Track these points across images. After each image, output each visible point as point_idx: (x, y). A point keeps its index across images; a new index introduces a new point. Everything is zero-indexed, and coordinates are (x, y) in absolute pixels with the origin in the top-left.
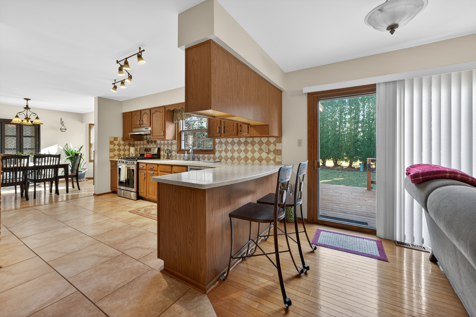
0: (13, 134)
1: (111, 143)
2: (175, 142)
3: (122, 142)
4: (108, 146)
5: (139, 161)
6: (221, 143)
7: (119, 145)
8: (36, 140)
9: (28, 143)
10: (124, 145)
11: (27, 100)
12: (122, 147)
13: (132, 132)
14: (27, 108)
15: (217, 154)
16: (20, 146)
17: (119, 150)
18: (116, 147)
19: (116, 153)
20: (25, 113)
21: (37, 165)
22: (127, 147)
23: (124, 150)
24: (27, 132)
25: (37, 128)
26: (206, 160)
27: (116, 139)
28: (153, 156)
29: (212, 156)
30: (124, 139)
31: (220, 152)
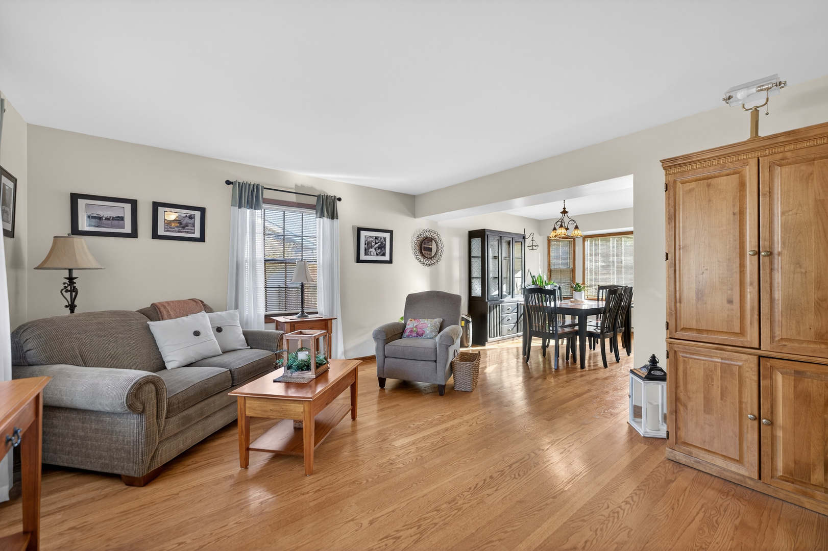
14: (564, 212)
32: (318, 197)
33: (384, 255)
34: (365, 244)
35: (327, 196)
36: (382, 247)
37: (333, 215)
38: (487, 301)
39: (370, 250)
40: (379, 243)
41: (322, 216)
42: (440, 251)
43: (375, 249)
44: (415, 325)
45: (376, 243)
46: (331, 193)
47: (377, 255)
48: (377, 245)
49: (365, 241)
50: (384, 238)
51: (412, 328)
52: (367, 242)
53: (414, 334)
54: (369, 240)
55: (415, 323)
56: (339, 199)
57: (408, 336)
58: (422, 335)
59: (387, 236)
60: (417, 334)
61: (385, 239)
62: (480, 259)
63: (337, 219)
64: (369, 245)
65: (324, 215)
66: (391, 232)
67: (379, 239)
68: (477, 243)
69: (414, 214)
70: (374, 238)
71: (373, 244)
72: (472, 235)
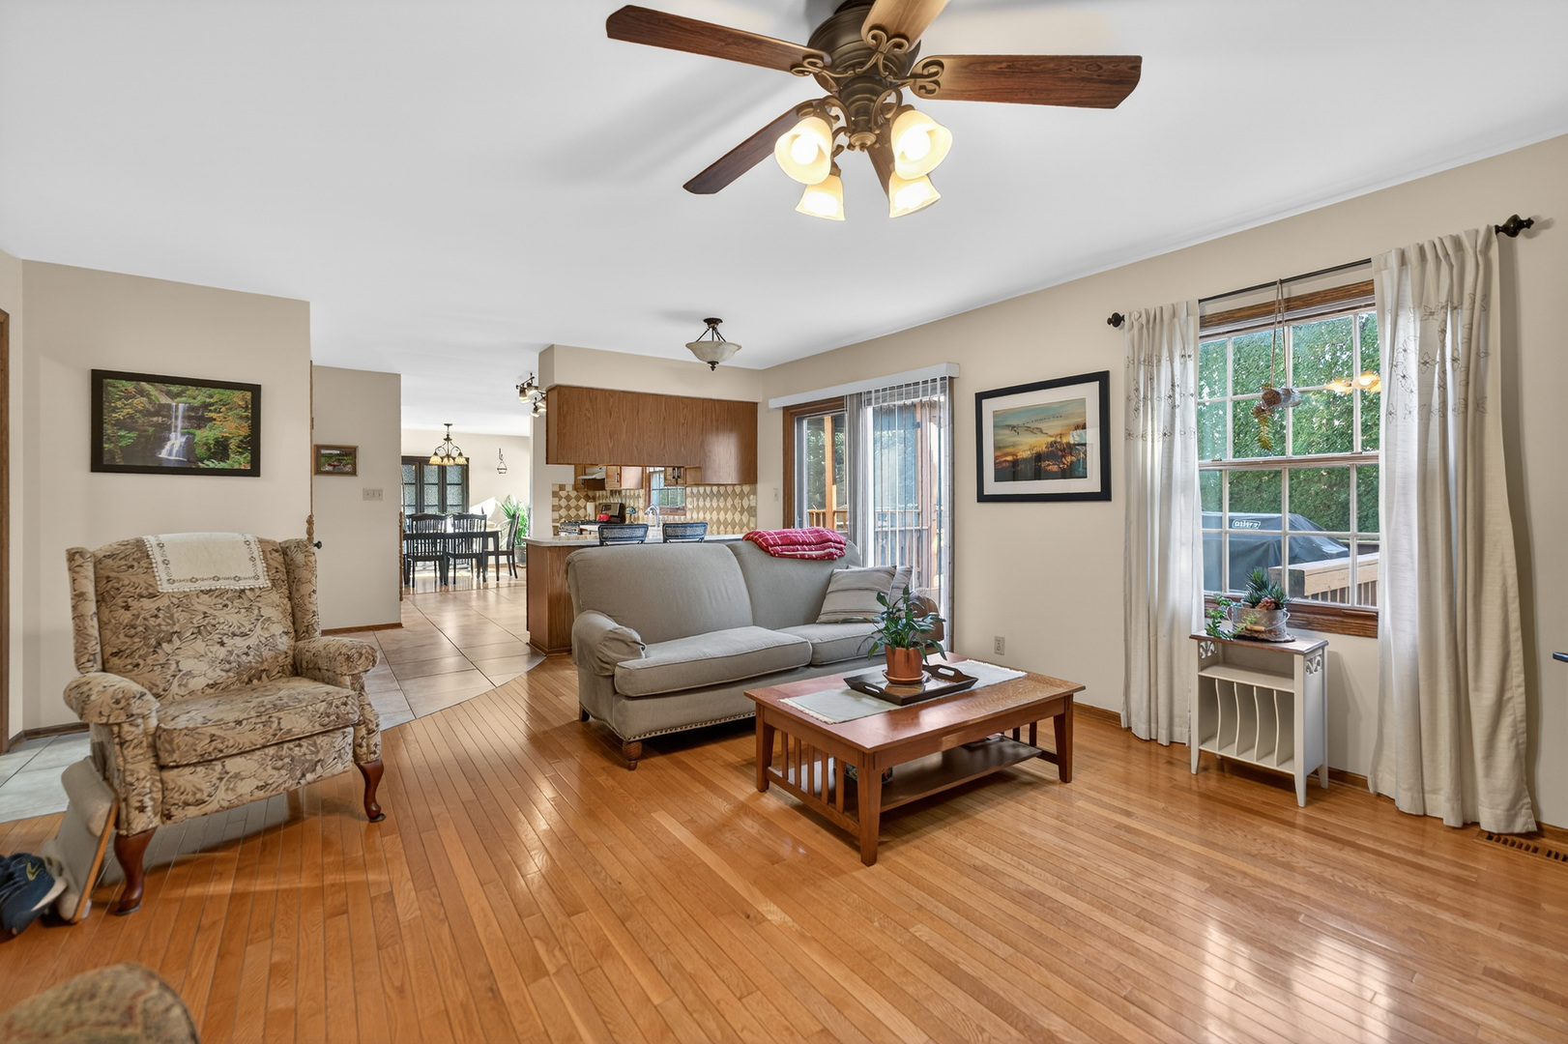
0: (433, 482)
1: (555, 494)
2: (642, 492)
3: (573, 494)
4: (550, 501)
5: (581, 527)
7: (568, 498)
8: (463, 491)
9: (453, 495)
10: (578, 499)
11: (448, 425)
12: (573, 503)
13: (585, 475)
14: (448, 439)
16: (443, 504)
17: (568, 508)
18: (563, 503)
19: (563, 512)
20: (446, 446)
21: (457, 531)
22: (582, 502)
23: (578, 508)
24: (453, 476)
25: (465, 470)
27: (562, 487)
28: (612, 519)
30: (576, 488)
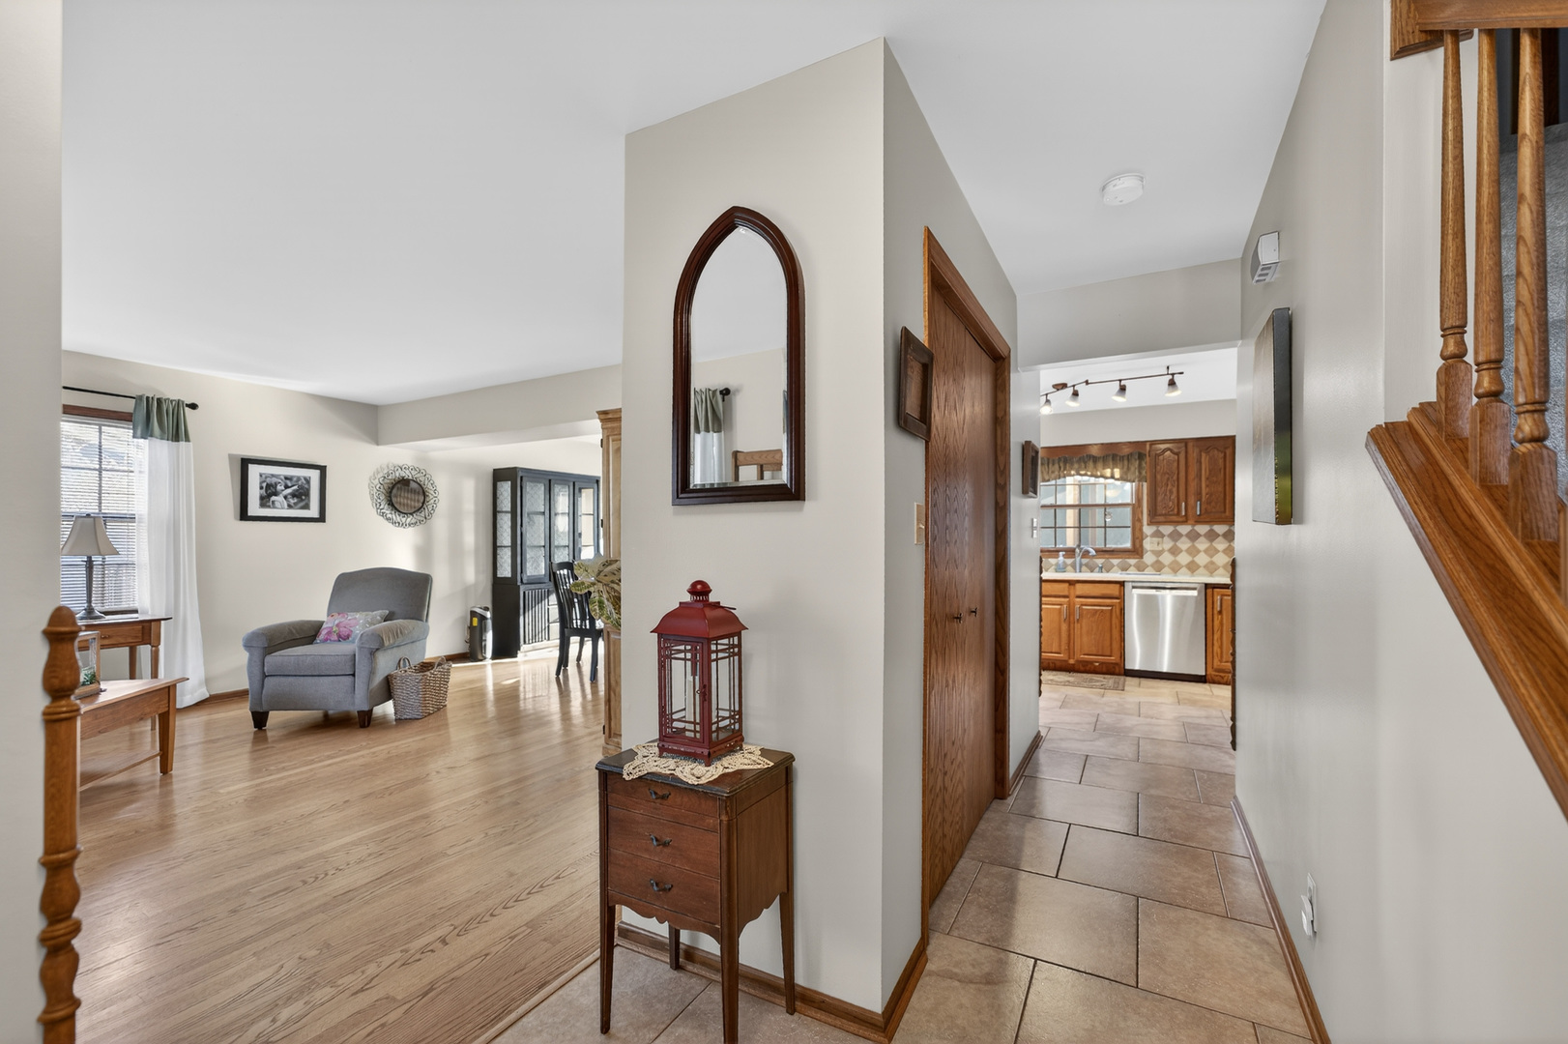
6: (1158, 534)
15: (1148, 558)
26: (1132, 570)
29: (1132, 561)
31: (1158, 553)
32: (138, 399)
33: (307, 507)
34: (261, 488)
35: (159, 401)
36: (301, 495)
37: (177, 433)
38: (519, 583)
39: (273, 498)
40: (296, 487)
41: (147, 433)
42: (432, 501)
43: (285, 497)
44: (336, 622)
45: (287, 487)
46: (172, 393)
47: (290, 506)
48: (289, 491)
49: (261, 483)
50: (305, 479)
51: (332, 628)
52: (264, 485)
53: (335, 637)
54: (268, 480)
55: (338, 619)
56: (193, 406)
57: (326, 640)
58: (348, 637)
59: (314, 475)
60: (339, 636)
61: (308, 481)
62: (509, 515)
63: (187, 439)
64: (269, 492)
65: (152, 430)
66: (323, 469)
67: (295, 479)
68: (505, 488)
69: (375, 437)
70: (283, 478)
71: (279, 488)
72: (499, 475)
